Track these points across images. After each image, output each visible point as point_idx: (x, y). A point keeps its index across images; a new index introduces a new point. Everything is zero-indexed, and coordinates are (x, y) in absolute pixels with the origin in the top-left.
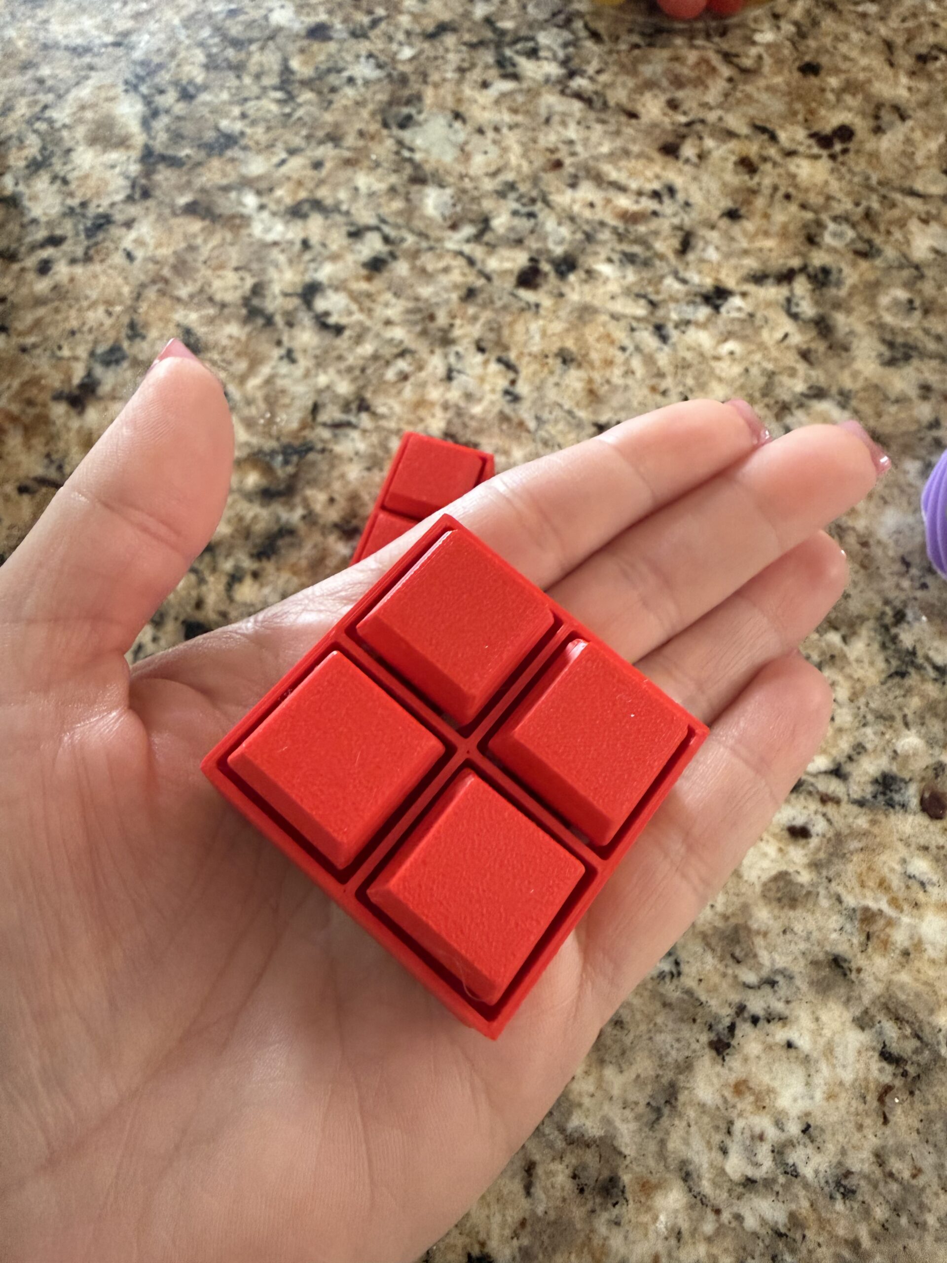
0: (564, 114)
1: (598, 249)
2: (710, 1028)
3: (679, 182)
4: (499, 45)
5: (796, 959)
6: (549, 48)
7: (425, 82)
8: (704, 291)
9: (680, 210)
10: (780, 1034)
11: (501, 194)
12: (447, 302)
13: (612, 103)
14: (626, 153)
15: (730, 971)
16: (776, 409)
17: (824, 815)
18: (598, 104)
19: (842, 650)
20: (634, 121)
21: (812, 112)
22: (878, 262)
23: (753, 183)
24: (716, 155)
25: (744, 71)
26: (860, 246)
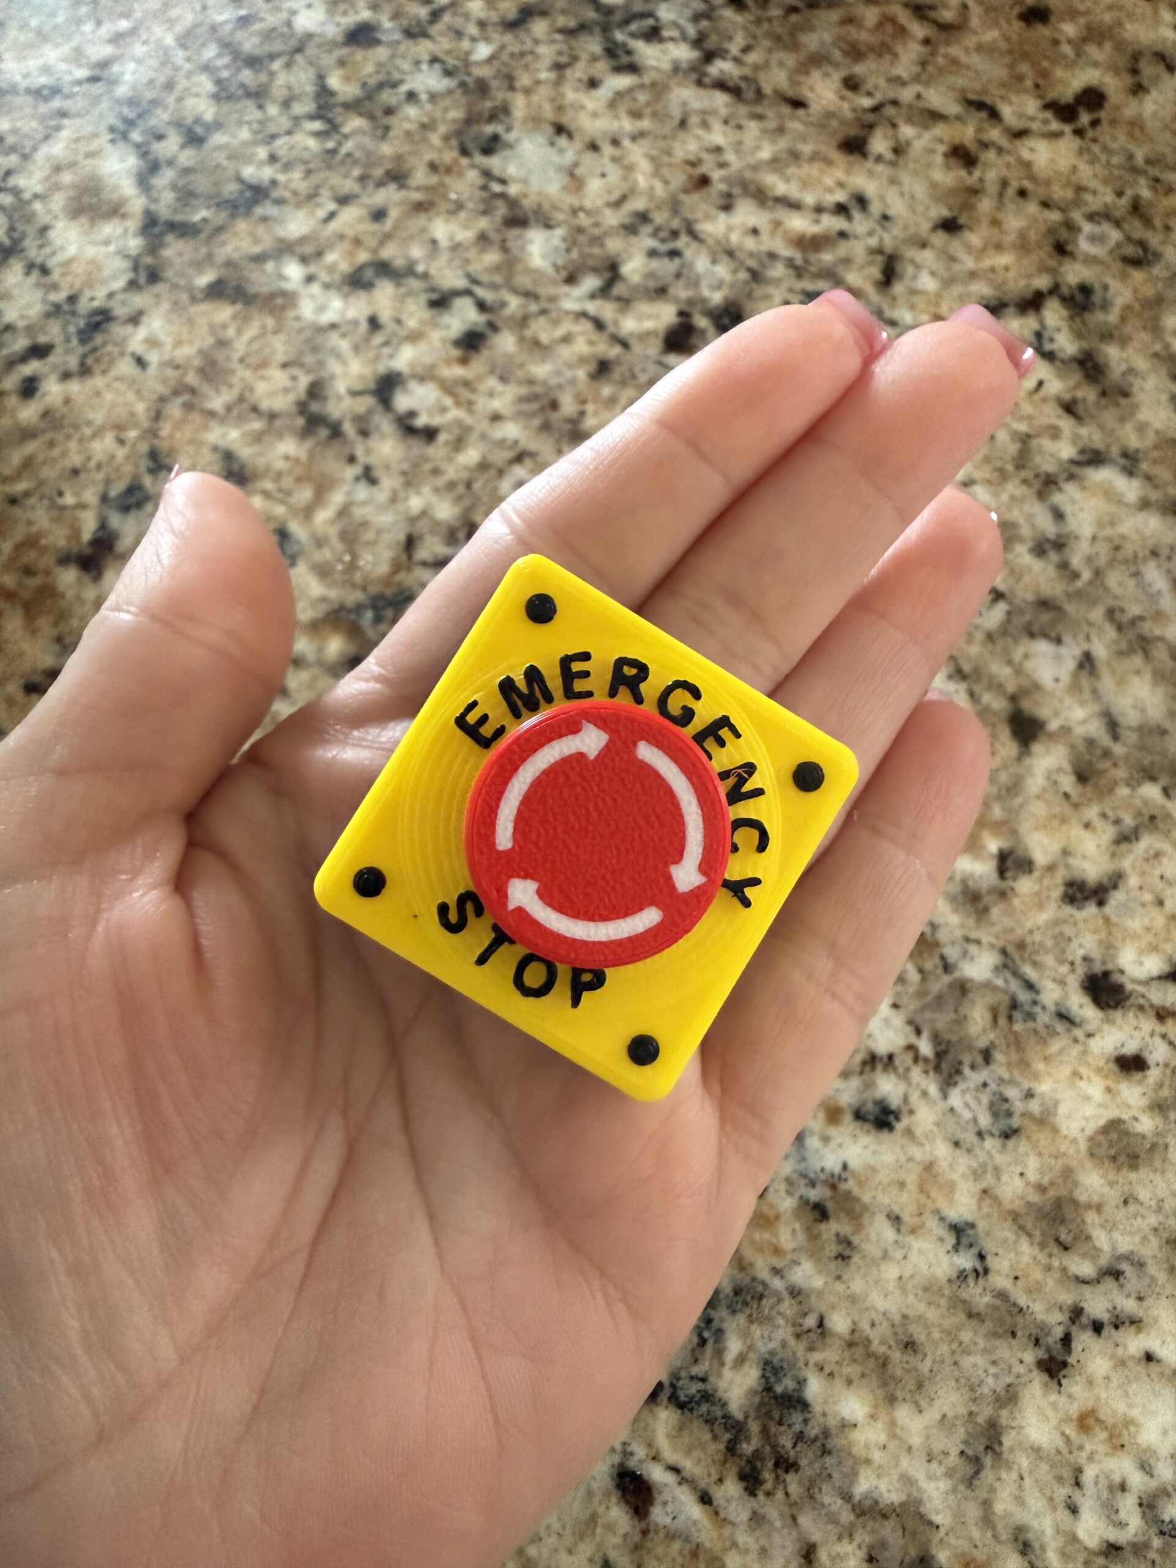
0: (704, 112)
1: (771, 290)
2: (1037, 1342)
3: (870, 188)
4: (606, 29)
5: (1145, 1238)
6: (675, 25)
7: (512, 88)
9: (878, 228)
10: (1135, 1344)
11: (630, 229)
12: (573, 382)
13: (768, 90)
14: (795, 156)
15: (1056, 1263)
16: (1037, 485)
17: (1164, 1036)
18: (749, 94)
19: (1163, 807)
20: (801, 112)
21: (1044, 74)
22: (1157, 270)
23: (972, 180)
24: (918, 146)
25: (944, 28)
26: (1130, 250)
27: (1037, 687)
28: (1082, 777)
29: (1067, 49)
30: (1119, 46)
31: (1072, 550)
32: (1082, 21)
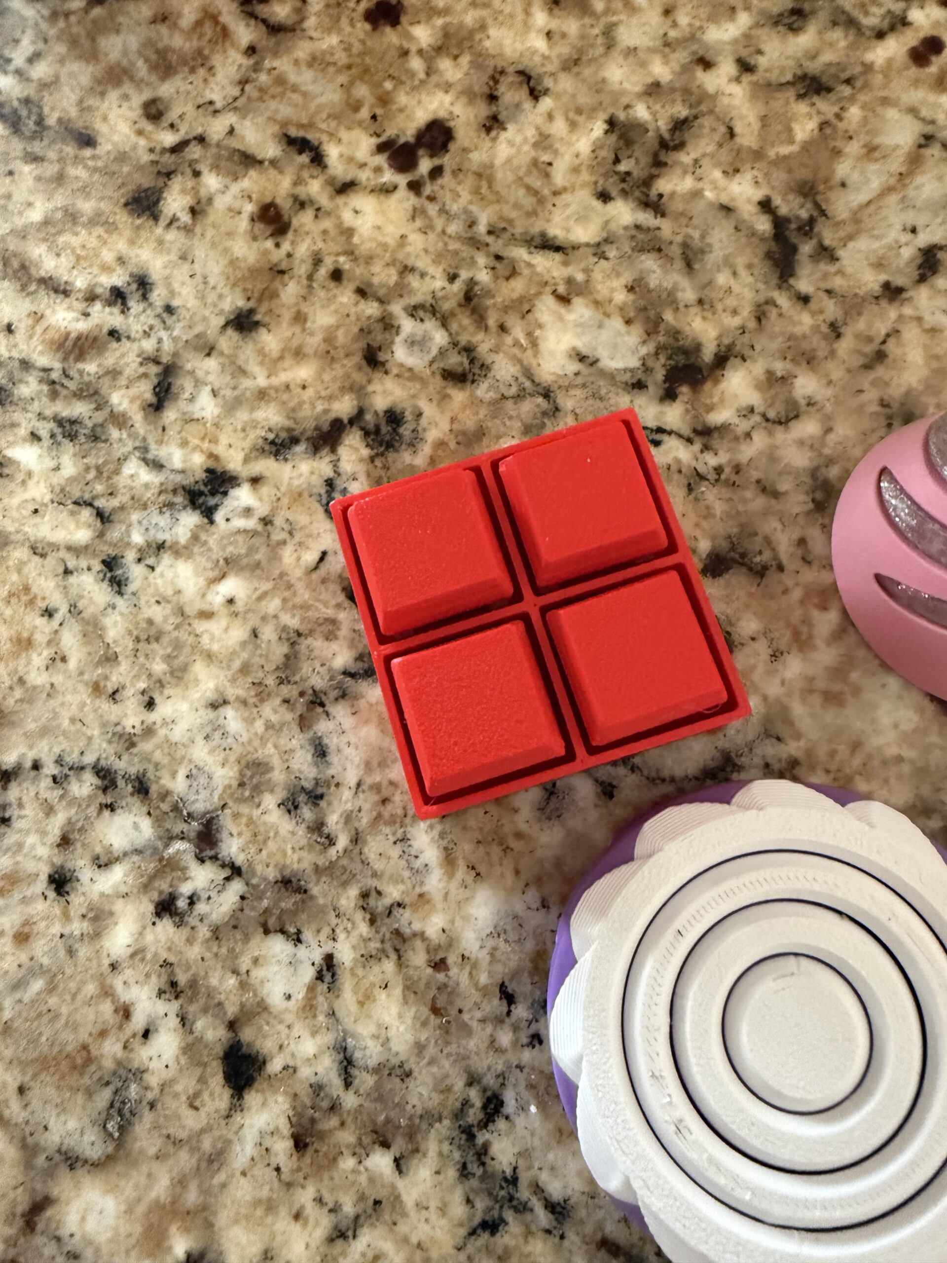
1: (16, 415)
3: (157, 266)
8: (188, 481)
9: (158, 324)
13: (52, 119)
14: (72, 217)
16: (301, 704)
18: (29, 124)
19: (393, 1187)
20: (88, 152)
21: (384, 100)
22: (483, 390)
23: (277, 255)
24: (221, 203)
25: (275, 29)
26: (455, 360)
27: (263, 1007)
28: (300, 1143)
29: (416, 64)
30: (479, 59)
31: (329, 804)
32: (439, 22)
